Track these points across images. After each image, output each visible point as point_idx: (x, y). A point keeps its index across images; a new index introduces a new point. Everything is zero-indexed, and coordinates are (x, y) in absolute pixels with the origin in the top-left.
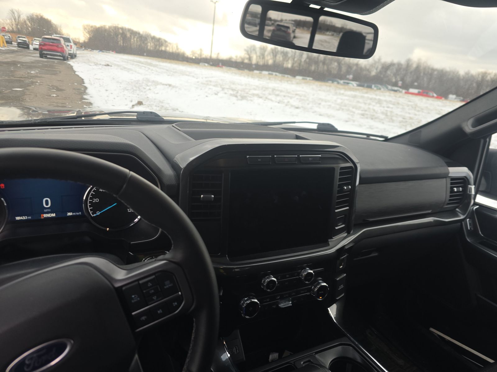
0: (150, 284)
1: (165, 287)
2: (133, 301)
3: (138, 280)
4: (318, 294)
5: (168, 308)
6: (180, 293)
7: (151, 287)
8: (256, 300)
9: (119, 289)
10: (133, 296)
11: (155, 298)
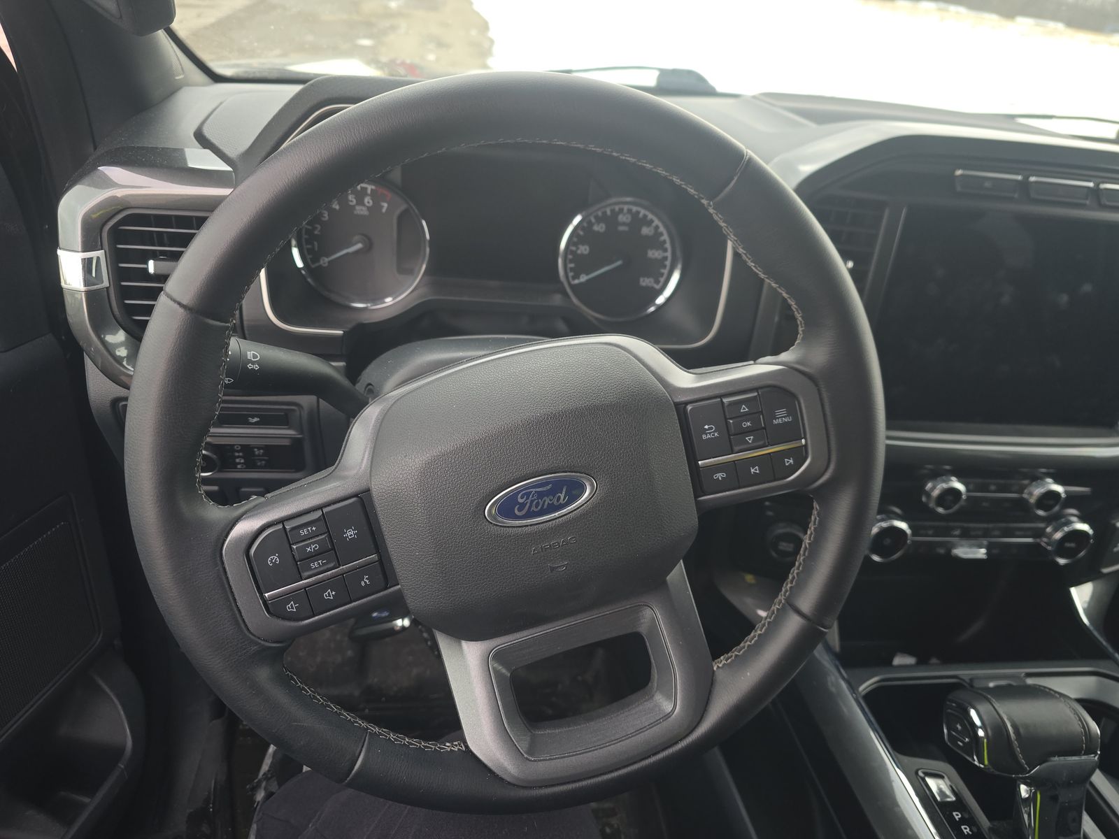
0: (744, 409)
1: (775, 422)
2: (704, 437)
3: (721, 396)
4: (1061, 547)
5: (773, 466)
6: (803, 441)
7: (745, 414)
8: (902, 525)
9: (680, 408)
10: (706, 427)
11: (750, 439)
